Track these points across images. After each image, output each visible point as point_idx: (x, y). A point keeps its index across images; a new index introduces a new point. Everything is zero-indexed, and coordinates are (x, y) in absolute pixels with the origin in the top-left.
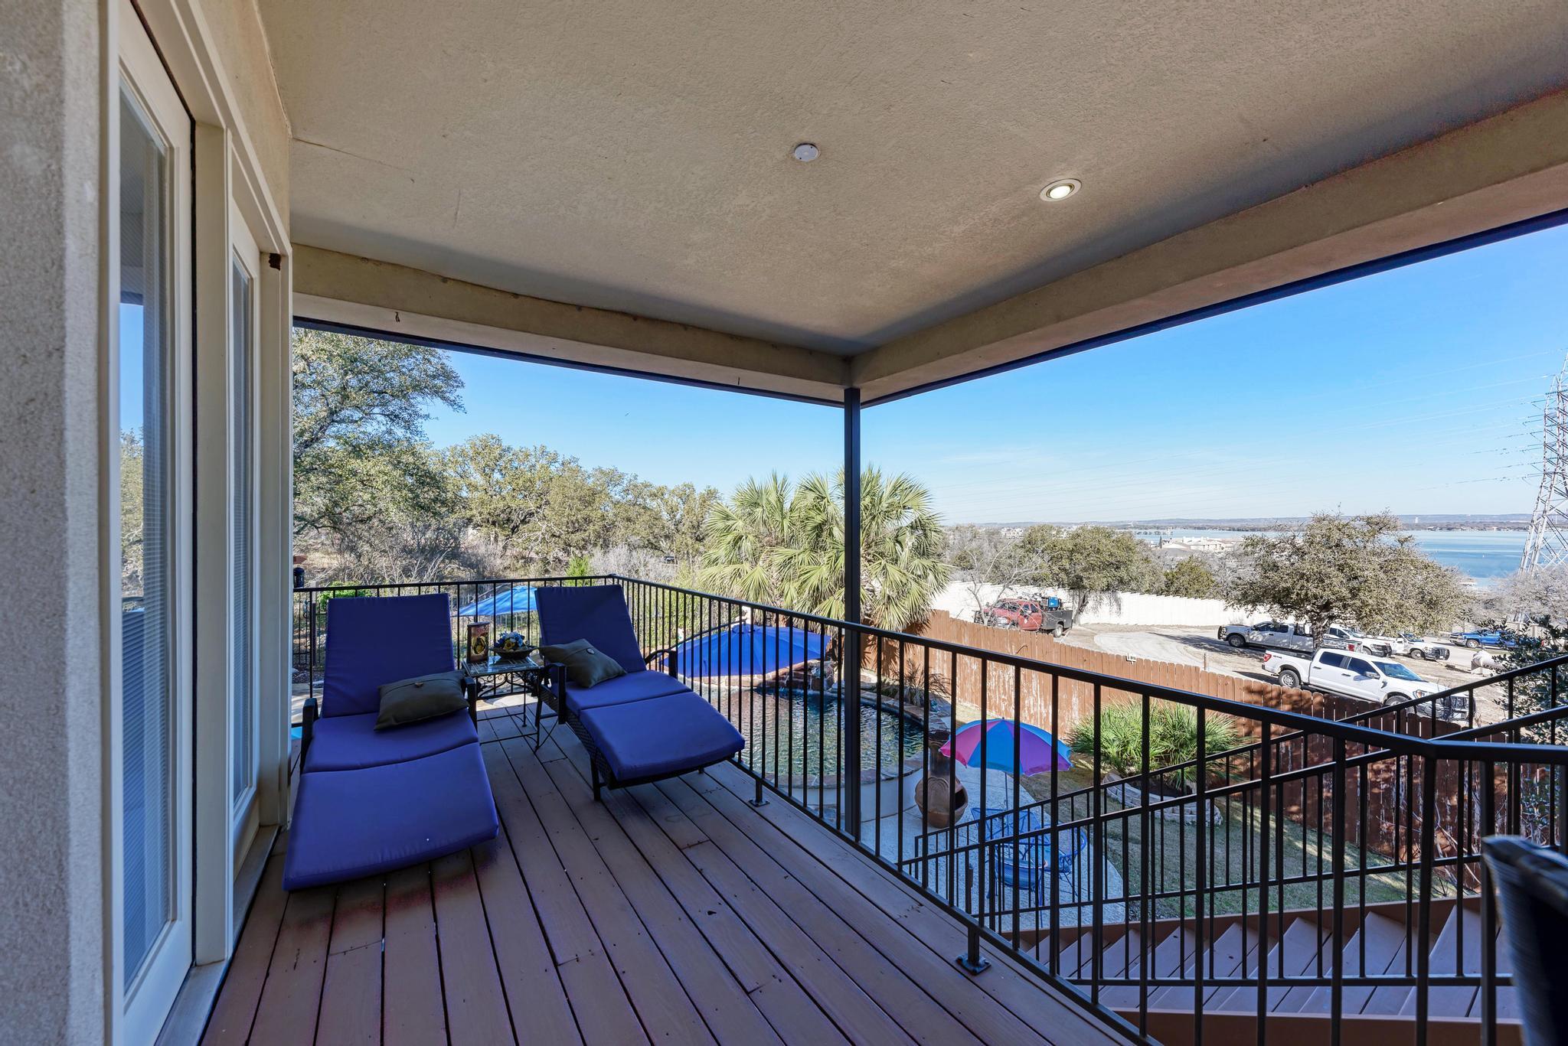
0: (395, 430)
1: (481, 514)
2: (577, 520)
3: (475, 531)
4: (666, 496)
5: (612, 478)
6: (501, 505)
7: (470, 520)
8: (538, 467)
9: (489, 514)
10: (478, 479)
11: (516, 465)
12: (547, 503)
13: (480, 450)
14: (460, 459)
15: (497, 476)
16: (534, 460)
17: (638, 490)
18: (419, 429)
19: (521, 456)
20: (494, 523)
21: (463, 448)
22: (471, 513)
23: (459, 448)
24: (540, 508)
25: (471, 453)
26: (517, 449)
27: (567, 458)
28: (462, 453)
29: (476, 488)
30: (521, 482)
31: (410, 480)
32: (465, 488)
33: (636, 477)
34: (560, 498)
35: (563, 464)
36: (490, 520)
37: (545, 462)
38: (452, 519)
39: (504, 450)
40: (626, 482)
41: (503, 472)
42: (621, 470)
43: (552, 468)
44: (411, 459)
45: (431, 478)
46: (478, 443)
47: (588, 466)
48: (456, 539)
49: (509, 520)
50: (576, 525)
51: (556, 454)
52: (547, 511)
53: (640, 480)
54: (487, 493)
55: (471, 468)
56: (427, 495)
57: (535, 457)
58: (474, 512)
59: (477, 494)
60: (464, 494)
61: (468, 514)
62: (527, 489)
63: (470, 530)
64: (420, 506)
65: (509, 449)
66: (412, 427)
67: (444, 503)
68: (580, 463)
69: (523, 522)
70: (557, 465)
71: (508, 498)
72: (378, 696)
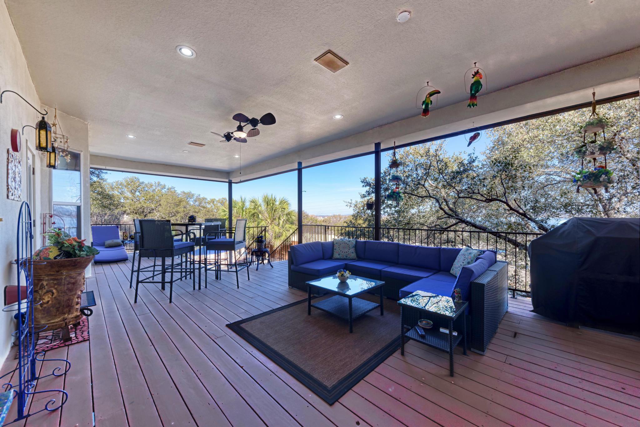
0: (93, 178)
1: (130, 209)
2: (173, 212)
3: (127, 216)
4: (215, 203)
5: (189, 195)
6: (139, 206)
7: (125, 212)
8: (156, 190)
9: (134, 209)
10: (129, 195)
11: (146, 189)
12: (160, 205)
13: (130, 183)
14: (120, 186)
15: (138, 193)
16: (154, 188)
17: (201, 200)
18: (103, 178)
19: (149, 186)
20: (136, 213)
21: (122, 182)
22: (125, 209)
23: (119, 182)
24: (157, 207)
25: (125, 184)
26: (147, 183)
27: (170, 187)
28: (121, 184)
29: (128, 199)
30: (148, 197)
31: (99, 197)
32: (122, 198)
33: (199, 195)
34: (165, 203)
35: (168, 189)
36: (135, 212)
37: (159, 188)
38: (116, 211)
39: (141, 183)
40: (195, 197)
41: (141, 192)
42: (193, 192)
43: (163, 191)
44: (101, 190)
45: (108, 196)
46: (128, 180)
47: (179, 191)
48: (119, 219)
49: (143, 212)
50: (173, 214)
51: (165, 185)
52: (160, 209)
53: (201, 196)
54: (133, 201)
55: (126, 190)
56: (107, 202)
57: (155, 186)
58: (127, 208)
59: (128, 201)
60: (122, 201)
61: (124, 209)
62: (151, 199)
63: (125, 216)
64: (104, 206)
65: (143, 183)
66: (100, 177)
67: (114, 205)
68: (176, 189)
69: (150, 213)
70: (165, 189)
71: (142, 203)
72: (104, 243)
